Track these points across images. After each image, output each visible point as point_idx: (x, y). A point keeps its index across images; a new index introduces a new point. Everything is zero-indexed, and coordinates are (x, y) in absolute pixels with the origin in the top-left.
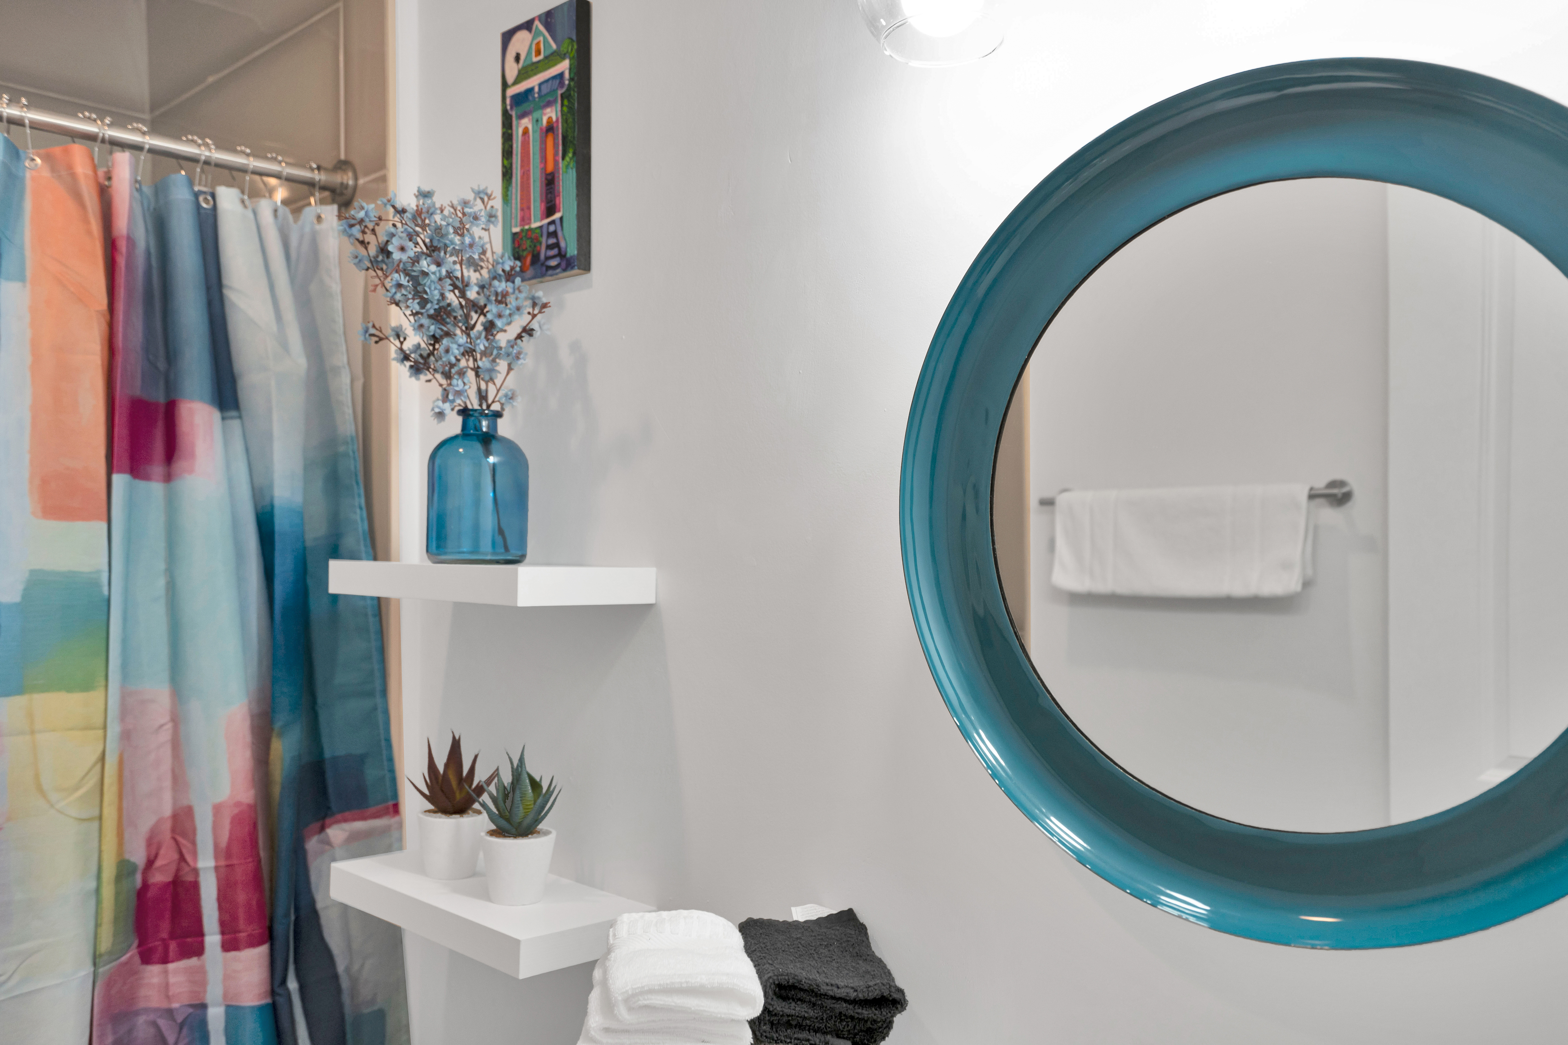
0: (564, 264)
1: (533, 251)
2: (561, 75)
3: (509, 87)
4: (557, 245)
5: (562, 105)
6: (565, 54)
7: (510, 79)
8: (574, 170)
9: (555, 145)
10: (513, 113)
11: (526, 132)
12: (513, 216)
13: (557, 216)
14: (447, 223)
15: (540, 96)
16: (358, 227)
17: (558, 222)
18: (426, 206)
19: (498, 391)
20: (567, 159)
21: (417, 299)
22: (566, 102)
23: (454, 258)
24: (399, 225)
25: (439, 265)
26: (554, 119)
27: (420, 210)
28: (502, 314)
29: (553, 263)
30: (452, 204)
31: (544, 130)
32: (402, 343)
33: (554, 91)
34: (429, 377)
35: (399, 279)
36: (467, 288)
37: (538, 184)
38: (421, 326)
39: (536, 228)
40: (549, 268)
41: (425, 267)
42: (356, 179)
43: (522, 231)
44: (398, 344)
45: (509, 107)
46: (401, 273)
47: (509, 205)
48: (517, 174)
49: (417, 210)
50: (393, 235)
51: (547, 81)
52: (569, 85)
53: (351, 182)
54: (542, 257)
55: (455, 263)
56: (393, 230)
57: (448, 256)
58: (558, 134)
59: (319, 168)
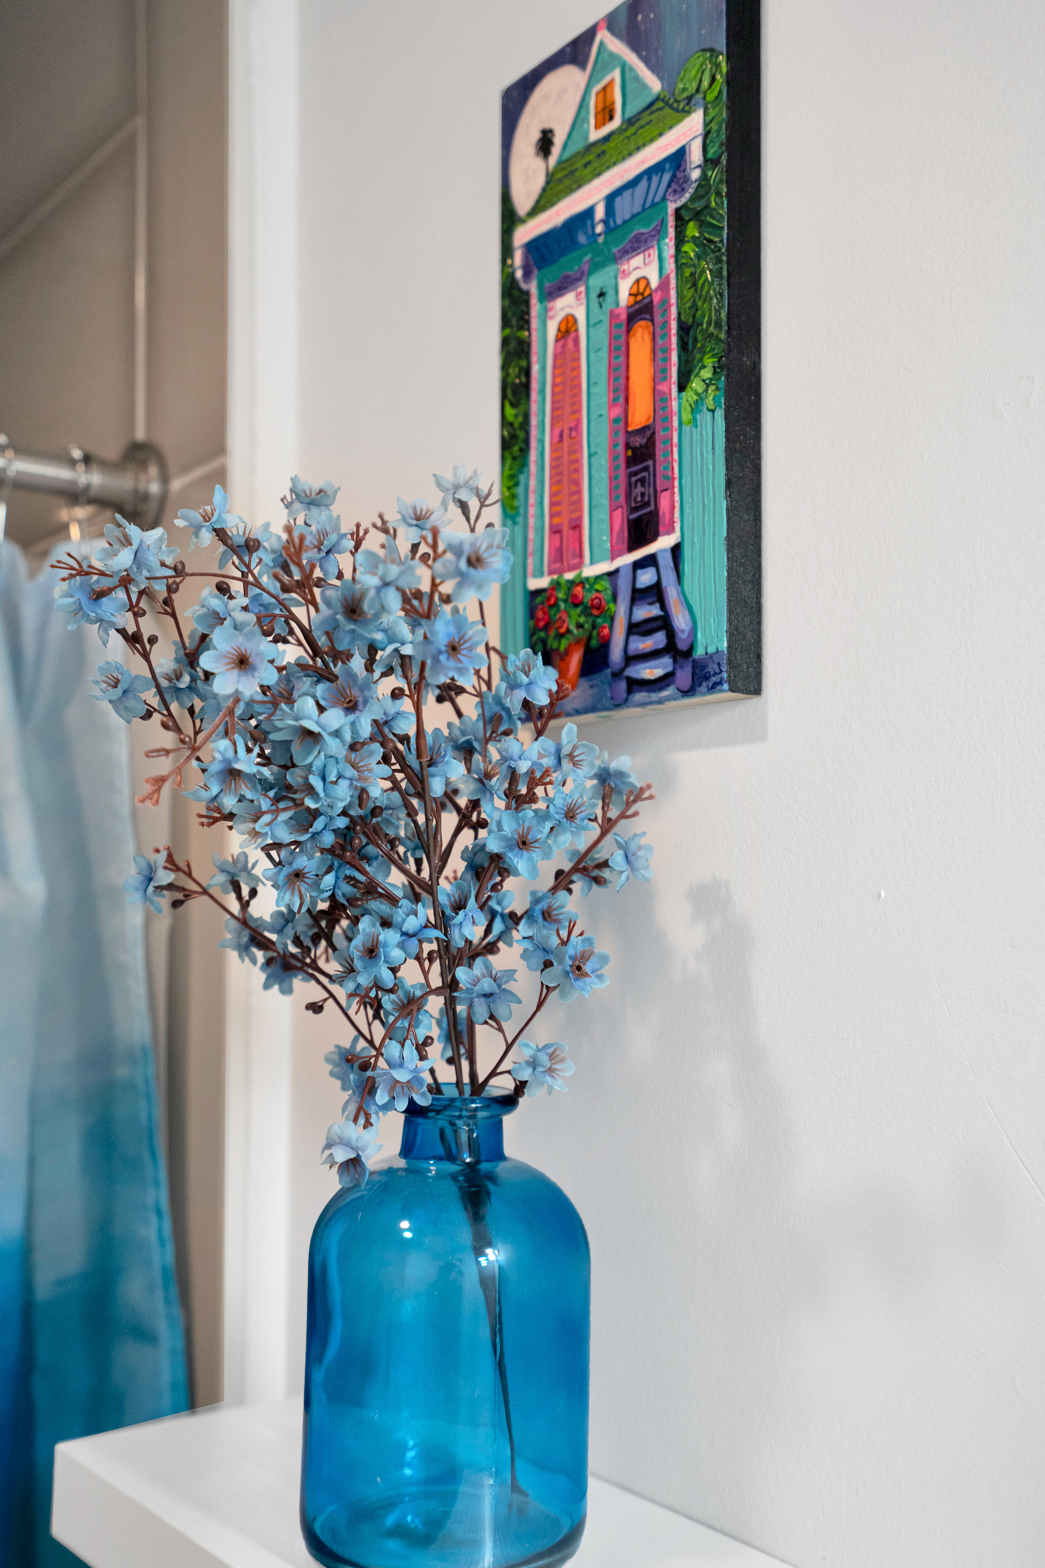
0: (684, 677)
1: (590, 637)
2: (679, 157)
3: (523, 221)
4: (664, 623)
5: (680, 241)
6: (689, 99)
7: (523, 202)
8: (720, 414)
9: (657, 352)
10: (533, 287)
11: (567, 330)
12: (530, 548)
13: (663, 544)
14: (382, 579)
15: (610, 230)
16: (120, 594)
17: (665, 562)
18: (313, 528)
19: (509, 1047)
20: (696, 385)
21: (285, 809)
22: (692, 230)
23: (394, 681)
24: (237, 587)
25: (351, 707)
26: (654, 283)
27: (297, 541)
28: (530, 838)
29: (650, 671)
30: (384, 522)
31: (624, 316)
32: (245, 905)
33: (655, 206)
34: (316, 993)
35: (230, 754)
36: (432, 770)
37: (603, 461)
38: (298, 875)
39: (598, 578)
40: (635, 685)
41: (308, 718)
42: (165, 479)
43: (555, 586)
44: (235, 907)
45: (519, 274)
46: (236, 736)
47: (520, 520)
48: (542, 441)
49: (290, 541)
50: (218, 619)
51: (632, 184)
52: (704, 177)
53: (154, 488)
54: (616, 654)
55: (396, 694)
56: (216, 603)
57: (377, 674)
58: (666, 322)
59: (87, 459)
